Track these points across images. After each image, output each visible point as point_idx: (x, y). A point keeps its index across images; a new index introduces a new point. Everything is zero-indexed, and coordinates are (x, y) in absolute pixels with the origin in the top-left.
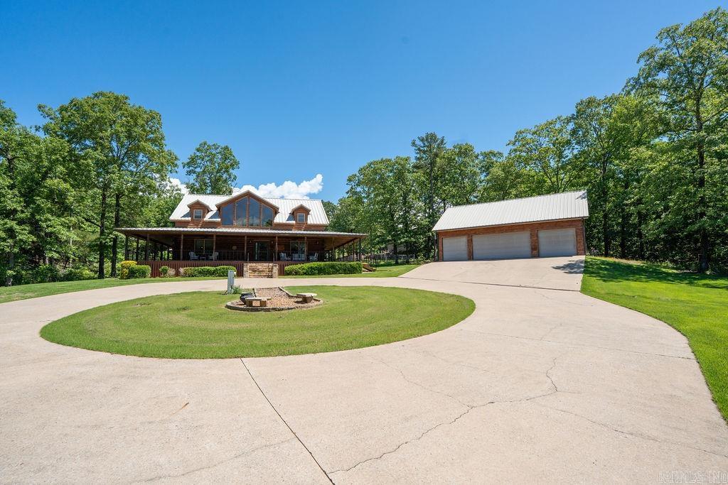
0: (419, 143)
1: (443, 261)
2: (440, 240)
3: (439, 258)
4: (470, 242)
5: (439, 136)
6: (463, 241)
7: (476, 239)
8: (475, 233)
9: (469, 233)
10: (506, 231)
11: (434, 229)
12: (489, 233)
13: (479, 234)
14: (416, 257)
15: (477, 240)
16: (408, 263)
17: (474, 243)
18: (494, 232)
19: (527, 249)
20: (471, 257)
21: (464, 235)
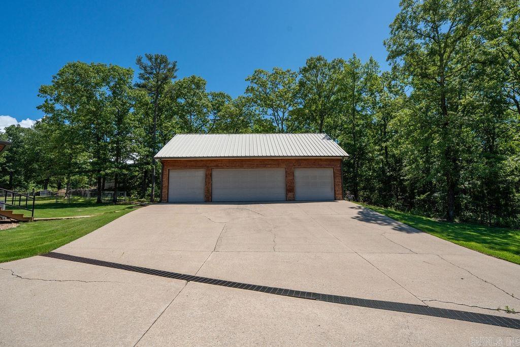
0: (146, 62)
1: (168, 202)
2: (166, 173)
3: (163, 199)
4: (208, 178)
5: (171, 60)
6: (199, 175)
7: (217, 174)
8: (217, 166)
9: (208, 165)
10: (258, 166)
11: (158, 155)
12: (235, 167)
13: (222, 167)
14: (129, 195)
15: (218, 176)
16: (114, 202)
17: (214, 179)
18: (242, 166)
19: (281, 192)
20: (209, 199)
21: (202, 167)
